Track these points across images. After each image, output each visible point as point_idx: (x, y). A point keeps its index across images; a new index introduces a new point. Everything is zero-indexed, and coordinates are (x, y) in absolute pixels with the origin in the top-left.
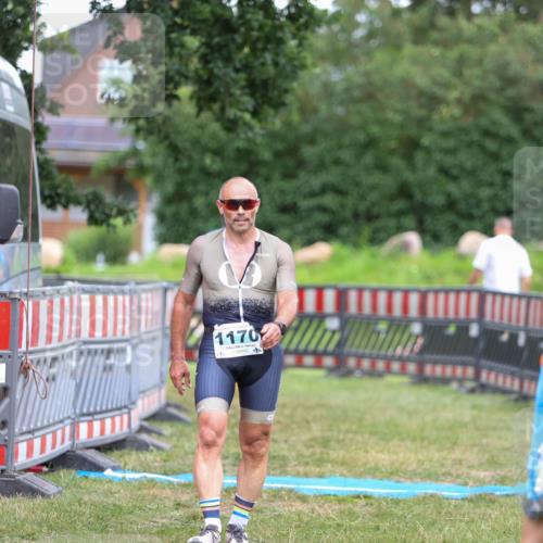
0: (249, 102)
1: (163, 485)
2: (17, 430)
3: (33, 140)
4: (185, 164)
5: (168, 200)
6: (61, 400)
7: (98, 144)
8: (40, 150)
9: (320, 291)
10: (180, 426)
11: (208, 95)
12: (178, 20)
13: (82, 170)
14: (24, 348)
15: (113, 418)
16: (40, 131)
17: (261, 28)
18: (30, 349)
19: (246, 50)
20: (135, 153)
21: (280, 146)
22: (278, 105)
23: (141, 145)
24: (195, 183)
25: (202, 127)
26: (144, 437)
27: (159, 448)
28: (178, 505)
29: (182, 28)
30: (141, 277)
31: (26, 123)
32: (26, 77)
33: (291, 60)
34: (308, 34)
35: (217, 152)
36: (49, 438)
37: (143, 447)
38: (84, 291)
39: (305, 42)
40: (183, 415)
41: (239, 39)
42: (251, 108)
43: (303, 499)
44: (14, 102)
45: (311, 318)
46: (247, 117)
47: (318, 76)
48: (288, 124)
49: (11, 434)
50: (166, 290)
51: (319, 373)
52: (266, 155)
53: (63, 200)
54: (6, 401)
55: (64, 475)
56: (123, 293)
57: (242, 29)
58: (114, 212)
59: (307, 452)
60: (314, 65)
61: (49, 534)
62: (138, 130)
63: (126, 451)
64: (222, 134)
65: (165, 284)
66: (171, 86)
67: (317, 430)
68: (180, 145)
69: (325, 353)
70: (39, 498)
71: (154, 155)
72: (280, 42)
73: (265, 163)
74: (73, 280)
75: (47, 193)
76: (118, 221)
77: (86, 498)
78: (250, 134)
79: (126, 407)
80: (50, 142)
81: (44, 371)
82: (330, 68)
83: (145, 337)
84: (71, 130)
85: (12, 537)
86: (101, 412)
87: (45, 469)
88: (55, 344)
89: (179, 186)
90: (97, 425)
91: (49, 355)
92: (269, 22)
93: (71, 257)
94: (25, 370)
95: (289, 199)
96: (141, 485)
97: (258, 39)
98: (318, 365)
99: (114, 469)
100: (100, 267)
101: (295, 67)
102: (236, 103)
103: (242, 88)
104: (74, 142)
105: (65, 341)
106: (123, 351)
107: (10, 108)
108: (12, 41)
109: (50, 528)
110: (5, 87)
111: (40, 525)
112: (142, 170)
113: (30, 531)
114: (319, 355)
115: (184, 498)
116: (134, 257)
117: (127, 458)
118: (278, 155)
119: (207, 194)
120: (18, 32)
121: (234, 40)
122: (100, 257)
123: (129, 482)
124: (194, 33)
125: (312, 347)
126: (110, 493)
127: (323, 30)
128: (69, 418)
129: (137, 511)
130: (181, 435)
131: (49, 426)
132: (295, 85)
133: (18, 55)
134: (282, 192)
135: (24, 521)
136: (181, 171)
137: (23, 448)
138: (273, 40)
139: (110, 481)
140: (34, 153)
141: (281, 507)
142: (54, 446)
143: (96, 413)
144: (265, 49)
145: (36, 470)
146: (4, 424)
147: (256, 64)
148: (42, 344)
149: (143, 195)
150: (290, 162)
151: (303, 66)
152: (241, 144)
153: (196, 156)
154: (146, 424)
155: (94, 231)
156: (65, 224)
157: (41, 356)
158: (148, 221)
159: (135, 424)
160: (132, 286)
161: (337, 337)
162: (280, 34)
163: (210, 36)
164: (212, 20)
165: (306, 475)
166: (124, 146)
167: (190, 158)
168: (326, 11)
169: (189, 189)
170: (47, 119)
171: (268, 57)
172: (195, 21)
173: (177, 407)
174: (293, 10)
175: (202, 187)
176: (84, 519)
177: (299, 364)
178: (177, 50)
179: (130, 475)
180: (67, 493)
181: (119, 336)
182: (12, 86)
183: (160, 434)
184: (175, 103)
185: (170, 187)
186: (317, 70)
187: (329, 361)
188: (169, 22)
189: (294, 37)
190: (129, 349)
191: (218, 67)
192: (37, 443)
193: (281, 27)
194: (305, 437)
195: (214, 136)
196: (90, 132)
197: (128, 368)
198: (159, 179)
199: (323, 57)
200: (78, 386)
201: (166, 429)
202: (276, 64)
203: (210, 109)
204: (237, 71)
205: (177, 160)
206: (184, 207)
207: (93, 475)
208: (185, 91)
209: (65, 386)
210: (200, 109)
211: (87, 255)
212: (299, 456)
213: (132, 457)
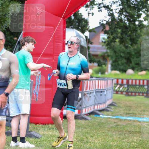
0: (130, 42)
1: (112, 118)
2: (83, 107)
3: (87, 49)
4: (117, 55)
5: (114, 62)
6: (92, 101)
7: (100, 50)
8: (89, 51)
9: (143, 80)
10: (115, 107)
11: (122, 41)
12: (116, 26)
13: (96, 56)
14: (85, 90)
15: (102, 105)
16: (89, 48)
17: (133, 28)
18: (86, 91)
19: (130, 32)
20: (107, 52)
21: (136, 51)
22: (136, 43)
23: (108, 51)
24: (119, 58)
25: (120, 47)
26: (108, 109)
27: (111, 111)
28: (115, 123)
29: (117, 28)
30: (108, 77)
31: (86, 46)
32: (86, 37)
33: (139, 34)
34: (142, 29)
35: (123, 53)
36: (89, 109)
37: (108, 111)
38: (97, 80)
39: (142, 31)
40: (116, 105)
41: (128, 30)
42: (130, 44)
43: (140, 122)
44: (84, 42)
45: (142, 86)
46: (130, 46)
47: (144, 38)
48: (138, 47)
49: (82, 108)
50: (113, 80)
51: (143, 97)
52: (133, 53)
53: (93, 61)
54: (81, 101)
55: (92, 116)
56: (104, 80)
57: (129, 28)
58: (103, 64)
59: (140, 113)
60: (143, 35)
61: (89, 128)
62: (108, 48)
63: (104, 111)
64: (125, 49)
65: (113, 78)
66: (114, 39)
67: (142, 108)
68: (116, 51)
69: (144, 93)
70: (87, 121)
71: (111, 53)
72: (137, 31)
73: (133, 55)
74: (95, 77)
75: (90, 60)
76: (104, 66)
77: (96, 121)
78: (130, 49)
79: (105, 103)
80: (90, 50)
81: (88, 95)
82: (146, 36)
83: (109, 89)
84: (94, 48)
85: (82, 128)
86: (100, 104)
87: (88, 115)
88: (91, 90)
89: (116, 59)
90: (99, 106)
91: (90, 92)
92: (135, 27)
93: (94, 73)
94: (85, 95)
95: (137, 62)
96: (107, 118)
97: (132, 30)
98: (143, 95)
99: (102, 115)
100: (99, 75)
101: (139, 36)
102: (127, 43)
103: (129, 40)
104: (95, 50)
105: (93, 89)
106: (104, 91)
107: (83, 43)
108: (84, 30)
109: (89, 126)
110: (82, 39)
111: (87, 126)
112: (108, 56)
113: (85, 127)
114: (143, 93)
115: (116, 121)
116: (106, 73)
117: (104, 113)
118: (136, 53)
119: (121, 61)
120: (85, 28)
121: (127, 30)
122: (100, 73)
123: (105, 118)
124: (120, 29)
125: (142, 92)
126: (101, 120)
127: (145, 29)
128: (93, 105)
129: (107, 124)
130: (115, 109)
131: (89, 106)
132: (139, 39)
133: (84, 32)
134: (136, 61)
135: (84, 125)
136: (116, 56)
137: (84, 110)
138: (135, 30)
139: (101, 117)
140: (87, 52)
141: (135, 124)
142: (90, 110)
143: (98, 104)
144: (133, 32)
145: (87, 115)
146: (80, 106)
147: (132, 35)
148: (88, 90)
149: (108, 61)
150: (138, 55)
151: (141, 36)
152: (128, 51)
153: (119, 53)
154: (109, 106)
155: (99, 68)
156: (93, 66)
157: (88, 92)
158: (109, 66)
159: (106, 106)
160: (106, 79)
161: (147, 90)
162: (137, 29)
163: (123, 29)
164: (123, 26)
165: (140, 117)
166: (105, 51)
167: (118, 54)
168: (146, 25)
169: (118, 60)
170: (90, 45)
171: (134, 34)
172: (120, 26)
173: (115, 103)
174: (139, 25)
175: (120, 59)
176: (96, 125)
177: (139, 95)
178: (116, 32)
179: (105, 116)
180: (93, 119)
181: (103, 88)
182: (83, 39)
183: (111, 108)
184: (115, 43)
185: (114, 59)
186: (144, 37)
187: (145, 95)
188: (115, 26)
189: (140, 30)
190: (105, 91)
191: (124, 36)
192: (87, 109)
193: (137, 28)
194: (140, 110)
195: (123, 49)
196: (98, 48)
197: (105, 95)
198: (112, 58)
199: (145, 34)
200: (95, 98)
201: (112, 107)
202: (136, 35)
203: (122, 44)
204: (128, 36)
205: (115, 54)
206: (117, 63)
207: (98, 116)
208: (117, 40)
209: (93, 98)
210: (120, 44)
211: (97, 72)
212: (139, 113)
213: (106, 113)
